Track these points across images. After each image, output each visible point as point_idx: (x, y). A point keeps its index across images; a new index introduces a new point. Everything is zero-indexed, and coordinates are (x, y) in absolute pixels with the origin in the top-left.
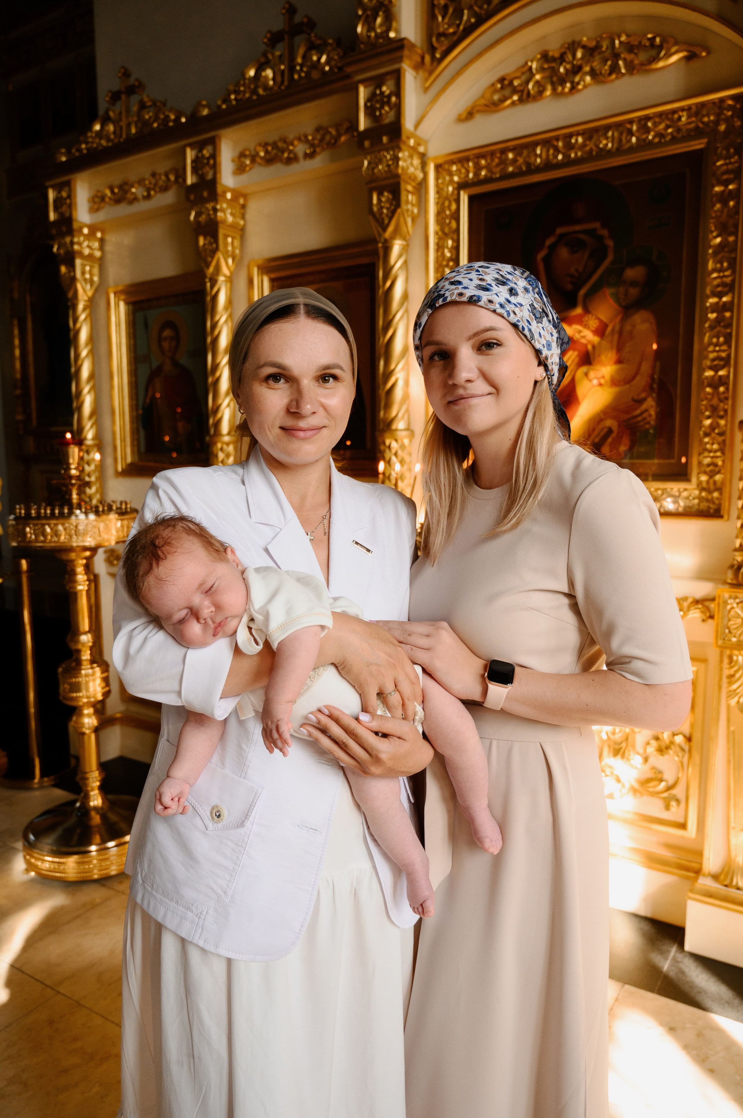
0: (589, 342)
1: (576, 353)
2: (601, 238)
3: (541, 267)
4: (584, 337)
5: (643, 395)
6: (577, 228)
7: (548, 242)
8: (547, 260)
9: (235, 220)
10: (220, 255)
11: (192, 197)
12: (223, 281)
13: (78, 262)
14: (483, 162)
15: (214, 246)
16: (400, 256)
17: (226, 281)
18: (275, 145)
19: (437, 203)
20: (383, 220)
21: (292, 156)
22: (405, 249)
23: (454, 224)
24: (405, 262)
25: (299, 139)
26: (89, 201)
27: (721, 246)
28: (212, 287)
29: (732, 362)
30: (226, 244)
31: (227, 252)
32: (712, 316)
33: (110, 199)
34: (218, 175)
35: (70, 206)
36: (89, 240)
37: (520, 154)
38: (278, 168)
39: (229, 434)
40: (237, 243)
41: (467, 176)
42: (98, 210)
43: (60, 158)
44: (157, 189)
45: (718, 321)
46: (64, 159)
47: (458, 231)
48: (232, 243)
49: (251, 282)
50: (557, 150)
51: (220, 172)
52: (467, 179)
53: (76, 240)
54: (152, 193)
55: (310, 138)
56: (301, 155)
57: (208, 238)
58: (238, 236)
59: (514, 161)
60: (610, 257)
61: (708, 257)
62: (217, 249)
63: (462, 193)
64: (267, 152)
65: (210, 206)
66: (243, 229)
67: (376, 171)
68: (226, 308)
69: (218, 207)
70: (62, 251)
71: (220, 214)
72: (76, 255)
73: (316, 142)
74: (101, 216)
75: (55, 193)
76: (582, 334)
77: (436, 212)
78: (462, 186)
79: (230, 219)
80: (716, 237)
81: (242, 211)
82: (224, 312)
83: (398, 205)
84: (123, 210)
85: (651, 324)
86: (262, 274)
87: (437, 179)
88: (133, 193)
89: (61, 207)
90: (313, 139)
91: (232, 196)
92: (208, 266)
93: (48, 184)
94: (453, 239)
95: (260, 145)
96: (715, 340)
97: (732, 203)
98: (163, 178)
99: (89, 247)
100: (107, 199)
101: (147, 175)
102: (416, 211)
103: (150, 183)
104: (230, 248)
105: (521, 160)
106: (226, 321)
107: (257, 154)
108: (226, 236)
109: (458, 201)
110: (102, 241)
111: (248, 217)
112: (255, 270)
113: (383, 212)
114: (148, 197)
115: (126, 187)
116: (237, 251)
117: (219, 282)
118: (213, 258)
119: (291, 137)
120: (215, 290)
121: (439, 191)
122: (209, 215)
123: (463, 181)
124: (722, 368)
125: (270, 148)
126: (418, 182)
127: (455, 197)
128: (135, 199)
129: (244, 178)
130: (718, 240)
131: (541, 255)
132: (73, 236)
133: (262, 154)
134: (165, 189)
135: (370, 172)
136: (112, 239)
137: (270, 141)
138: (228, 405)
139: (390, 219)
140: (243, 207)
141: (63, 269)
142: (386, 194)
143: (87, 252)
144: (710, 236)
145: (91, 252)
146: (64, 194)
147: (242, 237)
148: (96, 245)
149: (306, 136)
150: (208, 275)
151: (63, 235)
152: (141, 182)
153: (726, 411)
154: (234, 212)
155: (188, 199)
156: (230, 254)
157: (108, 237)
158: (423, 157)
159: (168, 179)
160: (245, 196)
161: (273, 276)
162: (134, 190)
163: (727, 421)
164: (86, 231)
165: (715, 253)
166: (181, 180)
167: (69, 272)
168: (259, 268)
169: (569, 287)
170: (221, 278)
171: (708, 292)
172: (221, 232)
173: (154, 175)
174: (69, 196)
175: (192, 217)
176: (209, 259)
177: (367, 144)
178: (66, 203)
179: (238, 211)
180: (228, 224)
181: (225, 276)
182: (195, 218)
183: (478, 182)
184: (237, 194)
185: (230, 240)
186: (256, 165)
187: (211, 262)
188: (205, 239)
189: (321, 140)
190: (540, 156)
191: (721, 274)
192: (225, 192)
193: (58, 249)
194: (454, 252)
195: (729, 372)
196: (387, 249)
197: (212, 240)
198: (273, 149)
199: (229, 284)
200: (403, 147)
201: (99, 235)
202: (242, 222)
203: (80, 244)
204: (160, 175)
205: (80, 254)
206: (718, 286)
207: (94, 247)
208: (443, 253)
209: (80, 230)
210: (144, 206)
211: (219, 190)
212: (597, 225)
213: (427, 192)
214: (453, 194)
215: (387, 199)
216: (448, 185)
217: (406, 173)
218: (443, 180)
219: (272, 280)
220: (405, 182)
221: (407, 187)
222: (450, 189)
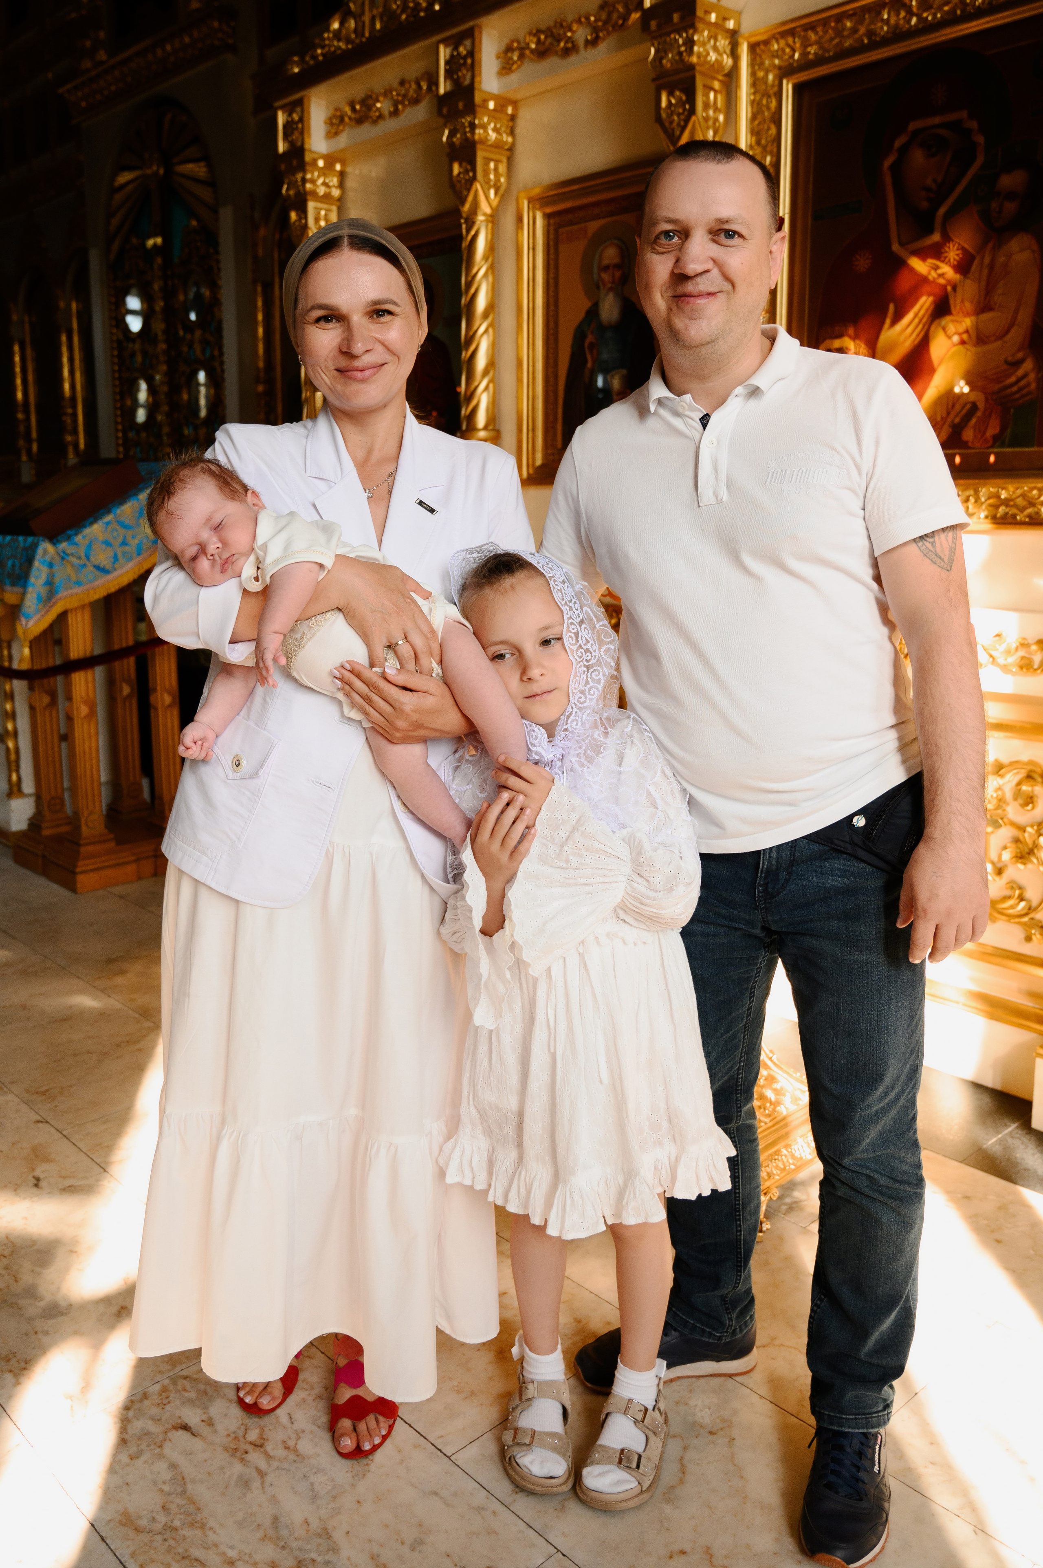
0: (949, 282)
1: (931, 299)
2: (968, 132)
3: (888, 179)
4: (942, 275)
5: (1020, 355)
6: (937, 120)
7: (898, 143)
8: (896, 168)
9: (499, 137)
10: (478, 186)
11: (445, 111)
12: (482, 221)
13: (311, 205)
14: (812, 36)
15: (471, 174)
17: (487, 221)
18: (548, 31)
19: (752, 101)
20: (673, 130)
21: (569, 45)
25: (579, 21)
26: (326, 123)
28: (468, 230)
30: (486, 173)
31: (488, 181)
33: (350, 118)
34: (477, 79)
35: (302, 133)
36: (325, 175)
37: (861, 21)
38: (552, 61)
39: (485, 428)
40: (502, 168)
41: (793, 56)
42: (336, 134)
43: (292, 68)
44: (407, 103)
46: (296, 70)
48: (496, 169)
49: (520, 219)
50: (910, 13)
51: (480, 74)
52: (791, 61)
53: (309, 176)
54: (400, 107)
55: (592, 19)
56: (581, 44)
57: (464, 164)
58: (504, 159)
59: (854, 30)
60: (980, 160)
62: (474, 178)
63: (785, 82)
64: (539, 42)
65: (466, 120)
66: (511, 149)
67: (664, 61)
68: (486, 258)
69: (477, 122)
70: (291, 192)
71: (479, 131)
72: (309, 197)
73: (600, 24)
74: (343, 141)
75: (286, 115)
76: (940, 271)
78: (786, 72)
79: (493, 136)
81: (511, 124)
82: (483, 262)
83: (692, 110)
84: (367, 131)
85: (1033, 251)
86: (534, 209)
87: (752, 64)
88: (378, 109)
89: (292, 133)
90: (596, 21)
91: (495, 105)
92: (463, 202)
93: (277, 104)
95: (530, 33)
98: (414, 86)
99: (325, 184)
100: (346, 119)
101: (395, 84)
102: (721, 116)
103: (398, 95)
104: (492, 177)
105: (862, 30)
106: (486, 275)
107: (527, 46)
108: (487, 160)
109: (779, 94)
110: (342, 175)
111: (518, 131)
112: (526, 203)
113: (673, 120)
114: (395, 113)
115: (370, 102)
116: (502, 180)
117: (478, 223)
118: (469, 190)
119: (570, 19)
120: (473, 233)
121: (755, 82)
122: (465, 133)
123: (785, 64)
125: (542, 37)
126: (726, 71)
127: (776, 89)
128: (381, 117)
129: (513, 78)
131: (887, 164)
132: (305, 172)
133: (533, 46)
134: (416, 101)
135: (658, 63)
136: (354, 171)
137: (543, 27)
138: (487, 388)
139: (683, 128)
140: (513, 118)
141: (293, 215)
142: (677, 93)
143: (322, 191)
145: (328, 190)
146: (296, 117)
147: (510, 160)
148: (334, 181)
149: (588, 19)
150: (464, 215)
151: (294, 171)
152: (387, 93)
154: (498, 126)
155: (440, 113)
156: (492, 183)
157: (349, 169)
158: (734, 36)
159: (420, 87)
160: (515, 104)
161: (548, 210)
162: (378, 105)
164: (321, 163)
166: (434, 88)
167: (300, 219)
168: (530, 201)
169: (925, 205)
170: (481, 218)
172: (480, 155)
173: (402, 83)
174: (301, 120)
175: (444, 139)
176: (465, 193)
177: (653, 24)
178: (297, 128)
179: (503, 125)
180: (490, 143)
181: (485, 214)
182: (448, 138)
183: (806, 65)
184: (503, 102)
185: (492, 165)
186: (526, 61)
187: (467, 196)
188: (460, 166)
189: (606, 23)
190: (887, 22)
192: (485, 101)
193: (287, 190)
197: (469, 167)
198: (546, 38)
199: (490, 225)
200: (700, 26)
201: (338, 167)
202: (510, 139)
203: (313, 181)
204: (410, 82)
205: (314, 193)
207: (331, 184)
209: (315, 161)
210: (390, 125)
211: (478, 98)
212: (964, 114)
213: (738, 86)
214: (773, 86)
215: (679, 100)
216: (767, 72)
217: (706, 62)
218: (762, 64)
219: (547, 217)
220: (703, 74)
221: (708, 82)
222: (771, 77)
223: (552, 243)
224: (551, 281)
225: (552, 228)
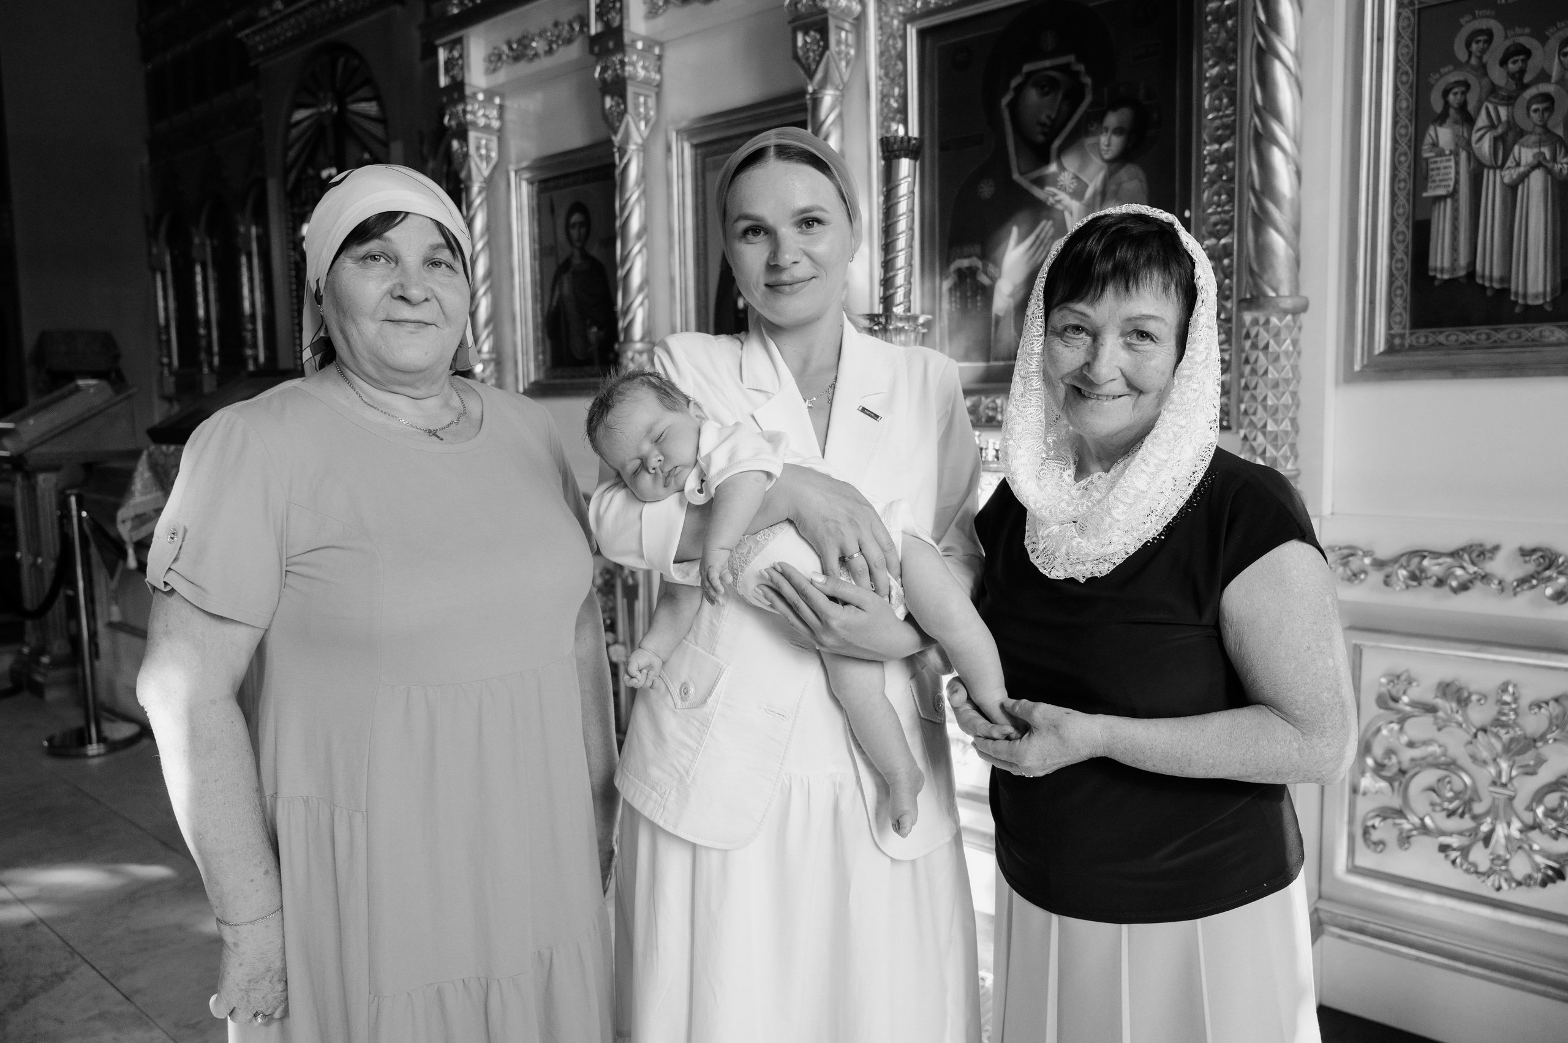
0: (1066, 207)
1: (1050, 222)
2: (1077, 74)
3: (1006, 115)
4: (1059, 201)
6: (1048, 63)
7: (1014, 83)
8: (1013, 105)
9: (648, 75)
10: (629, 118)
11: (596, 49)
12: (633, 150)
13: (472, 135)
15: (622, 107)
16: (832, 109)
17: (638, 150)
19: (880, 42)
20: (809, 65)
22: (841, 100)
23: (900, 66)
24: (840, 116)
26: (485, 60)
27: (1220, 77)
28: (621, 158)
29: (1236, 227)
30: (637, 106)
31: (638, 114)
32: (1211, 168)
33: (508, 56)
34: (625, 22)
35: (462, 68)
36: (485, 108)
38: (694, 8)
39: (642, 340)
40: (651, 102)
41: (915, 5)
42: (495, 70)
43: (452, 10)
44: (560, 42)
45: (1219, 174)
46: (456, 11)
47: (904, 74)
48: (645, 103)
49: (669, 149)
51: (628, 17)
52: (914, 9)
53: (469, 108)
54: (554, 46)
57: (616, 98)
58: (653, 95)
60: (1088, 99)
61: (1205, 92)
62: (625, 111)
63: (909, 27)
65: (616, 58)
66: (659, 85)
67: (799, 6)
68: (638, 183)
69: (626, 60)
70: (453, 123)
71: (628, 68)
72: (470, 127)
74: (502, 76)
75: (447, 52)
76: (1057, 198)
77: (878, 52)
78: (910, 18)
79: (641, 73)
80: (1213, 66)
81: (658, 63)
82: (636, 188)
83: (826, 47)
84: (523, 68)
85: (1141, 181)
86: (682, 140)
87: (879, 9)
88: (534, 48)
89: (453, 69)
91: (644, 45)
92: (615, 132)
93: (438, 42)
94: (899, 85)
96: (1216, 198)
97: (1230, 23)
98: (567, 27)
99: (484, 115)
100: (504, 57)
101: (549, 25)
102: (852, 52)
103: (552, 35)
104: (642, 110)
106: (638, 199)
108: (637, 95)
109: (904, 37)
110: (501, 107)
111: (665, 70)
112: (674, 135)
113: (809, 56)
114: (550, 52)
115: (526, 42)
116: (652, 113)
117: (629, 152)
118: (621, 121)
120: (625, 161)
121: (882, 27)
122: (615, 70)
123: (908, 12)
124: (1226, 234)
126: (855, 16)
127: (901, 32)
128: (536, 55)
129: (660, 22)
130: (1215, 71)
131: (1005, 101)
132: (466, 104)
134: (569, 41)
135: (793, 8)
136: (512, 104)
138: (642, 304)
139: (818, 63)
140: (660, 58)
141: (455, 144)
142: (812, 33)
143: (482, 122)
144: (1206, 65)
145: (488, 122)
146: (456, 54)
147: (658, 95)
148: (494, 113)
150: (617, 144)
151: (455, 103)
152: (542, 34)
153: (1231, 289)
154: (647, 64)
155: (591, 51)
156: (642, 116)
157: (508, 103)
159: (572, 29)
160: (661, 45)
161: (695, 141)
162: (534, 44)
163: (1232, 303)
164: (481, 97)
165: (1213, 87)
166: (585, 29)
167: (462, 147)
168: (678, 132)
169: (1040, 138)
170: (632, 147)
171: (1205, 137)
172: (630, 90)
173: (556, 24)
174: (461, 56)
175: (597, 75)
176: (617, 124)
178: (457, 64)
179: (651, 63)
180: (639, 79)
181: (636, 144)
182: (601, 73)
183: (928, 13)
184: (650, 44)
185: (642, 99)
186: (670, 6)
187: (619, 127)
188: (612, 99)
191: (1221, 114)
192: (634, 42)
193: (449, 120)
194: (900, 101)
195: (1233, 238)
196: (816, 102)
197: (620, 101)
199: (641, 154)
201: (497, 101)
202: (658, 77)
203: (474, 113)
204: (563, 24)
205: (474, 124)
206: (1218, 129)
207: (491, 116)
208: (888, 104)
209: (475, 95)
210: (545, 63)
211: (627, 39)
212: (1071, 58)
213: (866, 28)
214: (898, 29)
215: (814, 40)
216: (892, 18)
217: (837, 7)
218: (887, 12)
219: (695, 147)
220: (835, 17)
221: (840, 24)
222: (896, 22)
223: (699, 171)
224: (700, 207)
225: (699, 158)
